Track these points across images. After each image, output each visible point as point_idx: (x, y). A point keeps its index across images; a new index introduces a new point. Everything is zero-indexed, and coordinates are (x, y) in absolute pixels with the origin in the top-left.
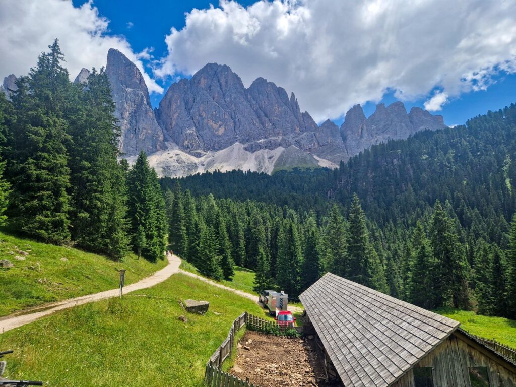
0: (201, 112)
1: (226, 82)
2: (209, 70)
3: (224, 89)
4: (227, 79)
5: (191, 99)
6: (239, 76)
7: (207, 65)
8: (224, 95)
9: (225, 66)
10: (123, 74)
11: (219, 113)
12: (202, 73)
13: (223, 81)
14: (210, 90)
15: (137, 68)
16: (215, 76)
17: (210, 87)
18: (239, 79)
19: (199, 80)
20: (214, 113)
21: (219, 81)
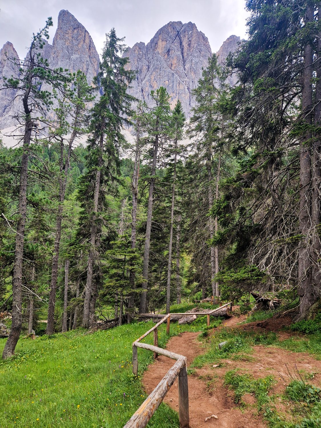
0: (152, 82)
1: (189, 45)
2: (170, 30)
3: (185, 54)
4: (190, 41)
5: (145, 68)
6: (206, 36)
7: (168, 24)
8: (184, 61)
9: (190, 23)
10: (70, 38)
11: (173, 82)
12: (160, 34)
13: (185, 44)
14: (168, 55)
15: (86, 31)
16: (177, 38)
17: (169, 51)
18: (205, 39)
19: (157, 43)
20: (167, 82)
21: (181, 43)
